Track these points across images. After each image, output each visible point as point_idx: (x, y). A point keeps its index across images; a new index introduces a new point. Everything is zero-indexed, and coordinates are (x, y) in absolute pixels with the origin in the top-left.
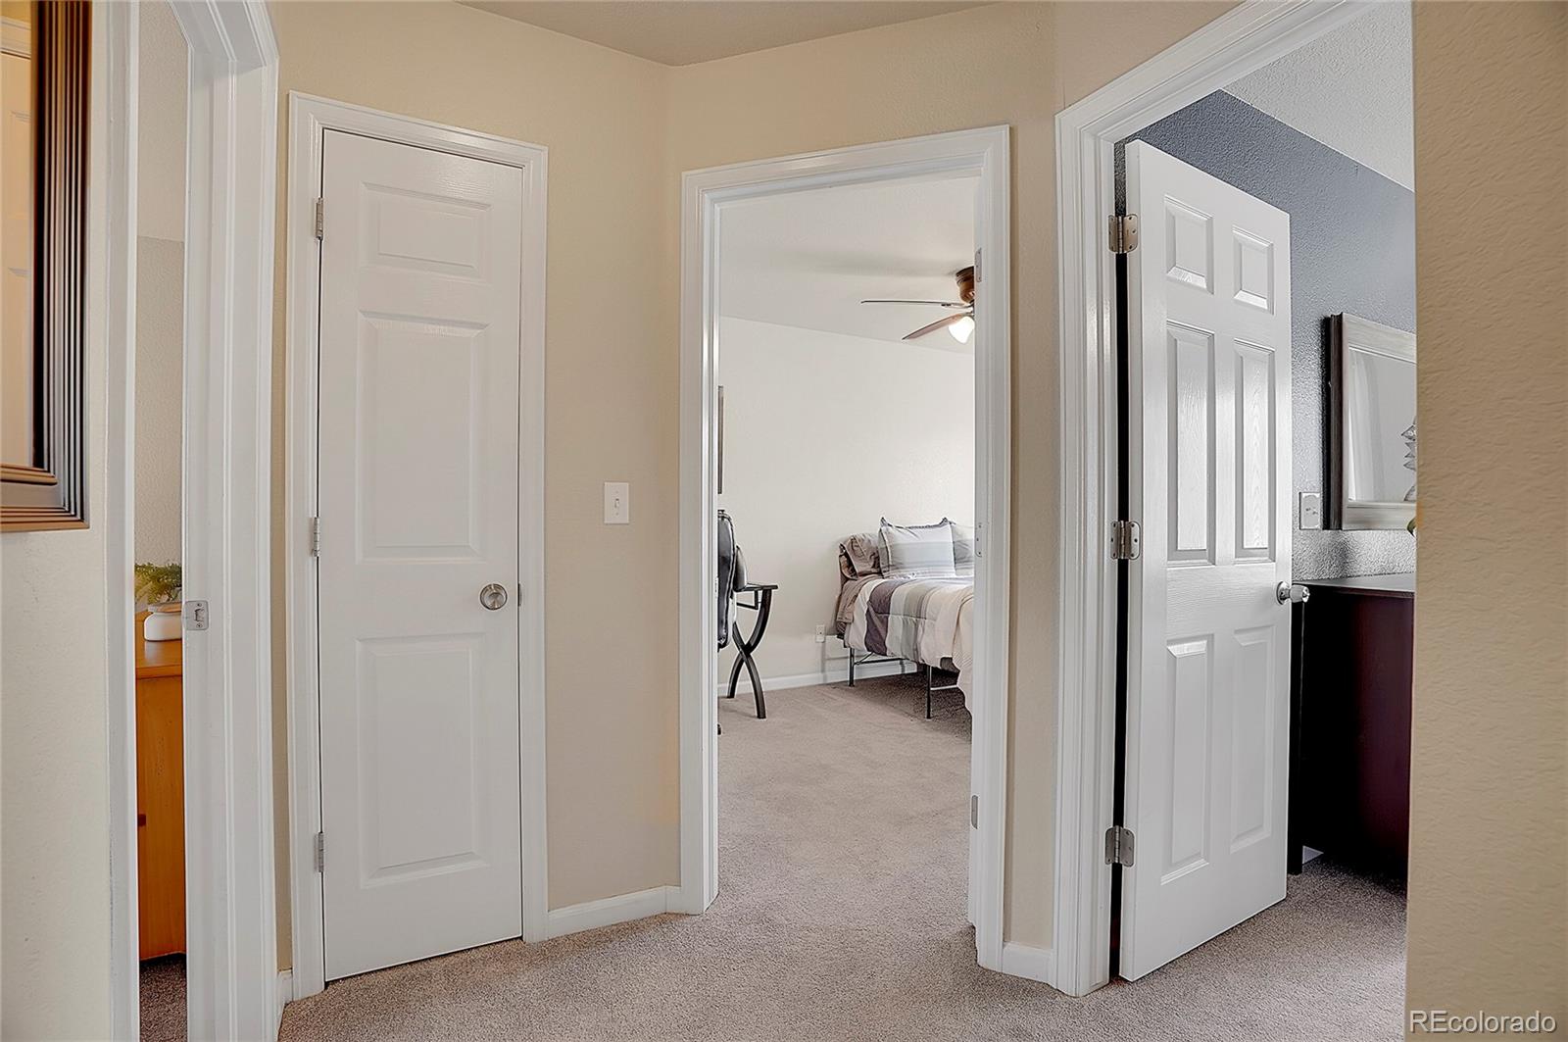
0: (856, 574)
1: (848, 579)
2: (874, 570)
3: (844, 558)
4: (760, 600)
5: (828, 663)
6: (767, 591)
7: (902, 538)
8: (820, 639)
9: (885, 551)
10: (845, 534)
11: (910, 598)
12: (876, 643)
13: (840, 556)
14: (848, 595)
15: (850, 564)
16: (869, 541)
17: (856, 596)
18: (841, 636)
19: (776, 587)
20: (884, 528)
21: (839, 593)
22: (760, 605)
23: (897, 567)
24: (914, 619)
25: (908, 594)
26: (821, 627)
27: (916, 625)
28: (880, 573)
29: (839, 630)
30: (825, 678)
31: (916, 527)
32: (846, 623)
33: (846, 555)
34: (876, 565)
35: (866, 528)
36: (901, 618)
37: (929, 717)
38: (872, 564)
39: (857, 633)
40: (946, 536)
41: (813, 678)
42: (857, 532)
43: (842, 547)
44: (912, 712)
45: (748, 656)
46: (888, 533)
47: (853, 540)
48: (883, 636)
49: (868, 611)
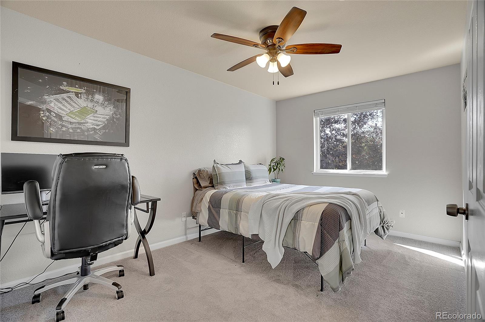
0: (201, 187)
1: (197, 190)
2: (210, 185)
3: (195, 180)
4: (150, 207)
5: (188, 231)
6: (154, 202)
7: (224, 170)
8: (184, 219)
9: (216, 176)
10: (196, 167)
11: (231, 200)
12: (213, 222)
13: (193, 178)
14: (198, 198)
15: (198, 182)
16: (207, 171)
17: (202, 199)
18: (194, 217)
19: (160, 200)
20: (215, 165)
21: (193, 196)
22: (150, 210)
23: (222, 183)
24: (235, 212)
25: (230, 199)
26: (184, 214)
27: (236, 215)
28: (213, 186)
29: (194, 215)
30: (187, 238)
31: (229, 164)
32: (197, 212)
33: (196, 178)
34: (211, 182)
35: (206, 165)
36: (227, 211)
37: (243, 262)
38: (209, 182)
39: (204, 217)
40: (241, 169)
41: (181, 239)
42: (201, 166)
43: (194, 174)
44: (234, 259)
45: (144, 237)
46: (217, 167)
47: (200, 171)
48: (218, 220)
49: (209, 206)
